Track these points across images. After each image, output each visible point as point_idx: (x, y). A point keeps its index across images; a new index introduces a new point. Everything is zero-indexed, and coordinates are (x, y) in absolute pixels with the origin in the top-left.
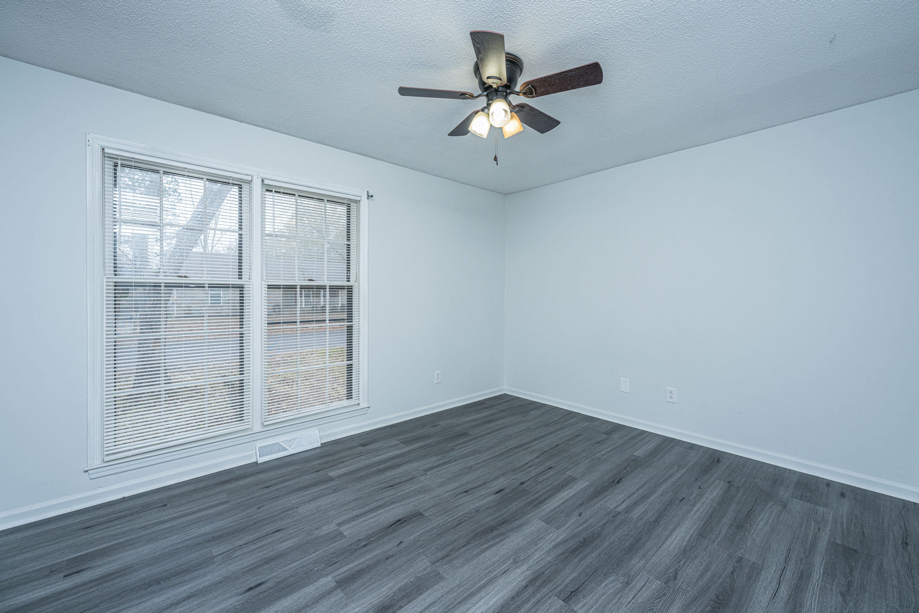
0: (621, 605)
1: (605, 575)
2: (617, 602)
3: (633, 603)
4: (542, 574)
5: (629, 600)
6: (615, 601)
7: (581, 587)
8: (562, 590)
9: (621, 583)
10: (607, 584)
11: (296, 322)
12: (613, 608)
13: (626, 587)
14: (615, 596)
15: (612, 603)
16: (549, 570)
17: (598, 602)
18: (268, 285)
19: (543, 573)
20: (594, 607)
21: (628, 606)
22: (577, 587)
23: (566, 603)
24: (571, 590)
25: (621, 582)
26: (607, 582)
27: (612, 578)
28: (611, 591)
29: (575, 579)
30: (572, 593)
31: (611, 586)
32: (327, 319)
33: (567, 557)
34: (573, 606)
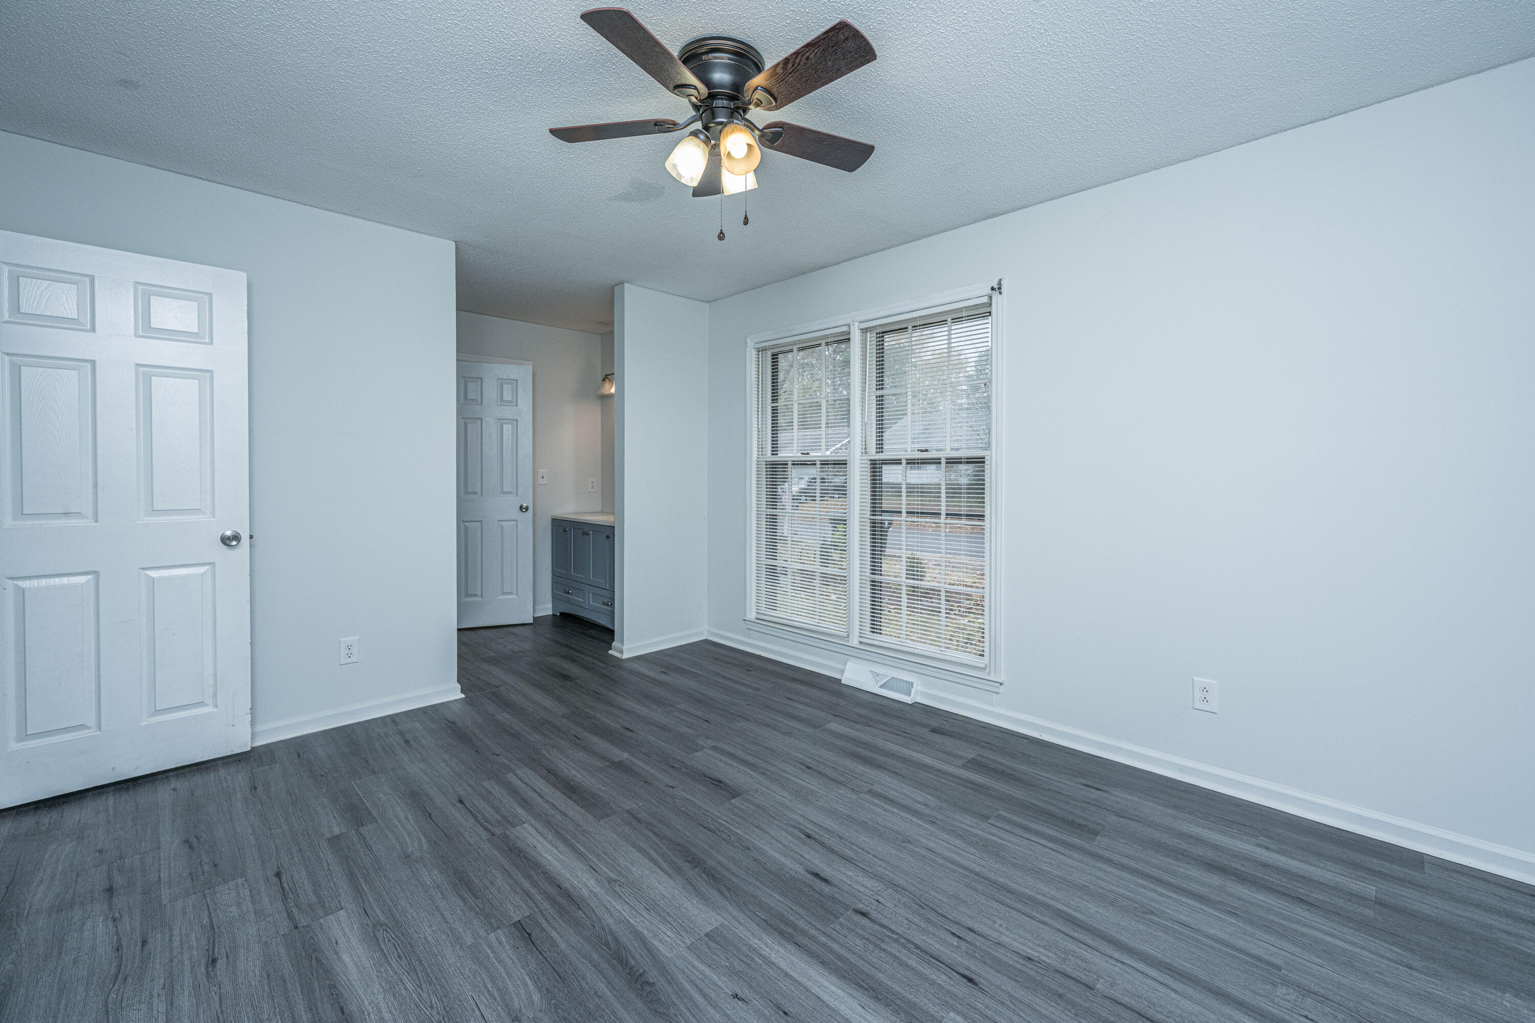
0: (479, 991)
1: (547, 989)
2: (487, 988)
3: (473, 1010)
4: (577, 907)
5: (482, 1007)
6: (489, 986)
7: (535, 949)
8: (537, 922)
9: (520, 1010)
10: (527, 985)
11: (900, 512)
12: (479, 979)
13: (509, 1014)
14: (499, 990)
15: (488, 981)
16: (584, 916)
17: (498, 962)
18: (871, 461)
19: (579, 908)
20: (491, 955)
21: (472, 1002)
22: (537, 943)
23: (514, 924)
24: (533, 934)
25: (524, 1010)
26: (532, 987)
27: (536, 997)
28: (511, 987)
29: (554, 944)
30: (529, 934)
31: (522, 991)
32: (943, 513)
33: (607, 945)
34: (506, 931)
